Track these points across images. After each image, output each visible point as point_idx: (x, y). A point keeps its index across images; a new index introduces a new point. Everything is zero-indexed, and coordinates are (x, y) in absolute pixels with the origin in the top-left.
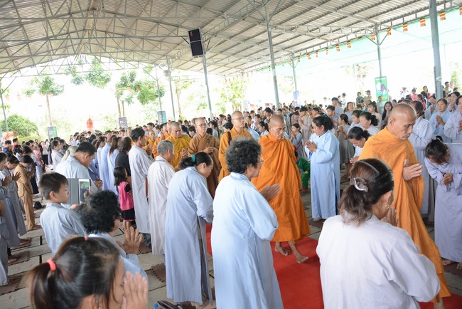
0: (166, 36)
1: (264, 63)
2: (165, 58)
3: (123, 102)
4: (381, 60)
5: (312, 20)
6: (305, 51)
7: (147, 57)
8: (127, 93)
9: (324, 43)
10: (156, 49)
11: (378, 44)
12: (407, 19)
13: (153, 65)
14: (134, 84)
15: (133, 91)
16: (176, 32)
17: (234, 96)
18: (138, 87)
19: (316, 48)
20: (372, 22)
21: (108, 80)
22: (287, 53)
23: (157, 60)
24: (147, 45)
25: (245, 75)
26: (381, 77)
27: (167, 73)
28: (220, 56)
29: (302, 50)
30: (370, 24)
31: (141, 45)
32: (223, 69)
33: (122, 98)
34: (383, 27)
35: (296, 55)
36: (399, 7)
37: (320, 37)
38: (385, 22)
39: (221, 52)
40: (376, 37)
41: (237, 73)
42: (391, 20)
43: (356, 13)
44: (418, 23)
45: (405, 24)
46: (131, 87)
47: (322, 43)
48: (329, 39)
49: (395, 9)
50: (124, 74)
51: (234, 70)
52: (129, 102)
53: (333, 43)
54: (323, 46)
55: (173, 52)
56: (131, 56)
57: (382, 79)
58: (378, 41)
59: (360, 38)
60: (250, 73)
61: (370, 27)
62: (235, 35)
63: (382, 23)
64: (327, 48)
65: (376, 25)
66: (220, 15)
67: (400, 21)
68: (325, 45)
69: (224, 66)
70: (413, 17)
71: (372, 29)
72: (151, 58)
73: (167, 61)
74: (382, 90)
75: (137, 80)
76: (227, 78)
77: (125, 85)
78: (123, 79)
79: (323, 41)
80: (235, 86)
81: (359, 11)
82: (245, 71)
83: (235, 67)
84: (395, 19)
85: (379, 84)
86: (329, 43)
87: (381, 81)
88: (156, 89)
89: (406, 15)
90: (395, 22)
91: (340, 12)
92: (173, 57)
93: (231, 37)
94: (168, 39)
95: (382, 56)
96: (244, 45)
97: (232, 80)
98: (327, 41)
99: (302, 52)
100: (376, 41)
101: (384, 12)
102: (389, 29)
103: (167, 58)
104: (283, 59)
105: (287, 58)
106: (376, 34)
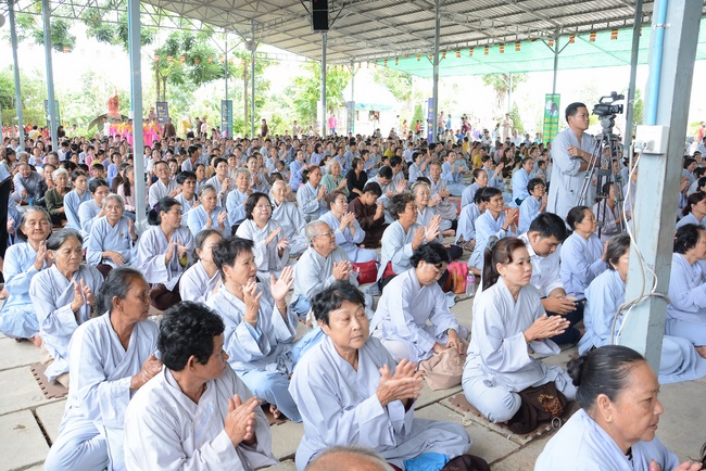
1: (388, 52)
2: (249, 22)
3: (165, 79)
4: (558, 72)
5: (481, 9)
6: (455, 45)
7: (224, 17)
9: (484, 38)
11: (557, 52)
12: (596, 26)
13: (222, 30)
18: (195, 59)
19: (471, 44)
20: (553, 22)
26: (554, 94)
27: (251, 45)
29: (450, 43)
30: (549, 24)
33: (165, 72)
34: (565, 31)
35: (441, 48)
36: (590, 11)
37: (481, 30)
38: (569, 26)
40: (554, 43)
41: (344, 61)
42: (577, 25)
43: (537, 9)
44: (609, 34)
45: (593, 32)
46: (187, 57)
47: (480, 39)
48: (492, 35)
49: (585, 12)
51: (343, 55)
53: (496, 41)
54: (481, 42)
55: (267, 17)
57: (556, 96)
58: (556, 48)
59: (534, 40)
60: (364, 64)
61: (548, 28)
63: (565, 26)
64: (487, 46)
65: (558, 27)
67: (588, 27)
68: (484, 42)
70: (605, 25)
71: (551, 32)
73: (253, 29)
74: (552, 111)
77: (172, 53)
79: (484, 36)
81: (542, 8)
82: (358, 59)
83: (343, 52)
84: (582, 24)
85: (550, 102)
86: (491, 41)
87: (552, 99)
89: (596, 22)
90: (580, 28)
91: (519, 6)
95: (559, 66)
96: (375, 24)
98: (489, 37)
100: (554, 48)
101: (571, 14)
102: (572, 35)
103: (253, 25)
104: (419, 51)
105: (425, 50)
106: (556, 39)
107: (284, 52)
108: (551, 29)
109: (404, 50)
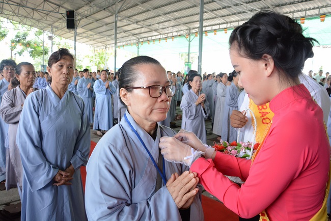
0: (50, 12)
1: (121, 42)
2: (50, 27)
3: (15, 54)
5: (150, 18)
6: (147, 39)
7: (37, 24)
8: (19, 47)
10: (43, 19)
11: (190, 41)
12: (207, 28)
13: (42, 31)
14: (25, 42)
15: (25, 47)
16: (57, 10)
17: (99, 63)
18: (28, 45)
19: (154, 38)
20: (187, 26)
21: (5, 35)
22: (135, 38)
23: (45, 27)
24: (36, 15)
25: (107, 49)
26: (188, 63)
27: (50, 38)
28: (90, 32)
29: (145, 37)
30: (186, 28)
31: (32, 14)
32: (92, 42)
33: (15, 51)
34: (194, 31)
35: (141, 40)
37: (156, 30)
39: (91, 30)
40: (188, 37)
41: (102, 47)
42: (198, 27)
43: (177, 19)
44: (213, 33)
45: (206, 32)
46: (23, 44)
48: (162, 33)
50: (18, 33)
51: (100, 44)
52: (20, 55)
53: (164, 36)
54: (157, 37)
55: (56, 24)
56: (25, 21)
57: (189, 64)
59: (180, 35)
60: (110, 48)
62: (100, 20)
63: (194, 28)
64: (160, 39)
65: (190, 29)
66: (88, 4)
68: (159, 37)
69: (93, 40)
70: (210, 28)
71: (187, 31)
72: (40, 25)
73: (52, 30)
75: (28, 39)
76: (96, 49)
77: (18, 41)
78: (17, 37)
79: (158, 34)
80: (101, 56)
81: (179, 18)
82: (108, 46)
83: (101, 42)
85: (187, 67)
86: (161, 36)
87: (188, 65)
88: (42, 48)
89: (207, 26)
91: (167, 17)
92: (56, 27)
93: (97, 21)
94: (52, 14)
96: (106, 27)
97: (99, 51)
98: (161, 34)
99: (145, 39)
100: (188, 39)
102: (196, 33)
103: (52, 28)
104: (132, 42)
105: (135, 41)
106: (189, 34)
108: (186, 30)
109: (126, 41)
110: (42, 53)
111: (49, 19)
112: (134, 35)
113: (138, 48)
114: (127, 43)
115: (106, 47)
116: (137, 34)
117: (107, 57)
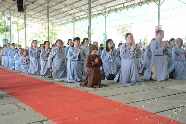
1: (62, 21)
2: (9, 10)
11: (106, 17)
12: (116, 7)
20: (103, 7)
27: (9, 18)
28: (38, 14)
34: (108, 10)
35: (76, 18)
37: (83, 11)
39: (39, 12)
42: (111, 7)
55: (13, 8)
57: (106, 34)
59: (99, 13)
60: (56, 26)
61: (103, 9)
62: (43, 4)
64: (87, 17)
65: (105, 8)
69: (43, 20)
73: (10, 12)
74: (105, 39)
85: (104, 36)
86: (88, 15)
87: (105, 35)
92: (13, 11)
93: (41, 5)
99: (78, 18)
100: (104, 16)
102: (110, 11)
104: (70, 20)
105: (72, 19)
106: (105, 12)
107: (30, 22)
109: (66, 20)
110: (4, 30)
111: (5, 4)
112: (70, 15)
113: (74, 25)
114: (66, 21)
115: (53, 25)
116: (72, 14)
117: (56, 32)
